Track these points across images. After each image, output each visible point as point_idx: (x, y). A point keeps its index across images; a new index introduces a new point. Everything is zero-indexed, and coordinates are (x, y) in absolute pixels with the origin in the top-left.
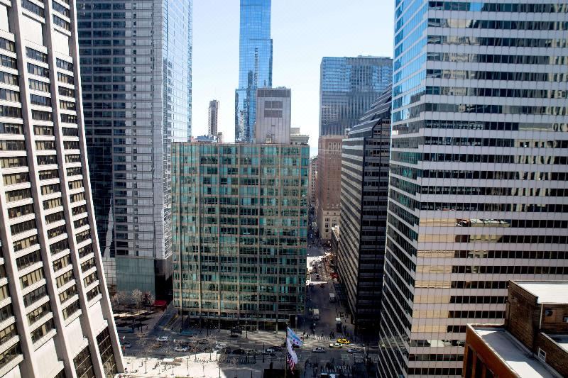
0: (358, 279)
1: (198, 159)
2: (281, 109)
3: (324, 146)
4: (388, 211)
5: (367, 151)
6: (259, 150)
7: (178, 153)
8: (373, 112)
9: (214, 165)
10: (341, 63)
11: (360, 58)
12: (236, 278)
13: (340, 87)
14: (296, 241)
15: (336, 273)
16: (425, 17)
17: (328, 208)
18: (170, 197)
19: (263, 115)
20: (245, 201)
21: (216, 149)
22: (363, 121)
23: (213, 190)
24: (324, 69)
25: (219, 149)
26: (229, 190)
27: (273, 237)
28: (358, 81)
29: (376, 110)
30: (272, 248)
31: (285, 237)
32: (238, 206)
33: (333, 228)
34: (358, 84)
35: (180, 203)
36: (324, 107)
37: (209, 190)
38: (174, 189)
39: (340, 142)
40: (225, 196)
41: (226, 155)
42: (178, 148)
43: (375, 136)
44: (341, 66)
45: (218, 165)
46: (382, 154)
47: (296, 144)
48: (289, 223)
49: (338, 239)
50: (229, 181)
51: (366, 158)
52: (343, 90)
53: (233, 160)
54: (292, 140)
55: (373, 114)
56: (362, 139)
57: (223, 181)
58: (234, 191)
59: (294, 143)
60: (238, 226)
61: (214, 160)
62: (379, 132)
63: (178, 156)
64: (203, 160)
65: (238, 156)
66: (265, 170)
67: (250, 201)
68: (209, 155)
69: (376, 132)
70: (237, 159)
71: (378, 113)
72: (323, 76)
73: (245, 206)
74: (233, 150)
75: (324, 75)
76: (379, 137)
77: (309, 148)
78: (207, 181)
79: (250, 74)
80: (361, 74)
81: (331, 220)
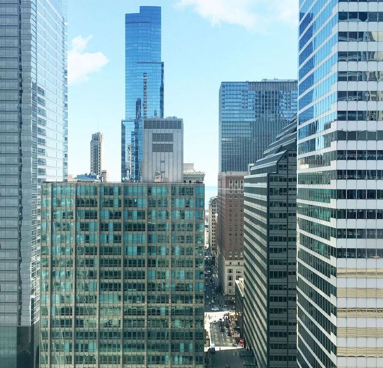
0: (268, 344)
1: (73, 202)
2: (171, 143)
3: (224, 184)
4: (298, 259)
5: (271, 189)
6: (145, 190)
7: (50, 195)
8: (278, 143)
9: (93, 209)
10: (242, 88)
11: (265, 83)
12: (119, 346)
13: (241, 116)
14: (191, 298)
15: (241, 337)
16: (335, 31)
17: (230, 256)
18: (39, 248)
19: (151, 149)
20: (130, 250)
21: (96, 189)
22: (266, 155)
23: (91, 238)
24: (224, 95)
25: (98, 189)
26: (111, 238)
27: (163, 293)
28: (263, 108)
29: (282, 142)
30: (163, 307)
31: (178, 293)
32: (121, 257)
33: (237, 282)
34: (263, 112)
35: (52, 255)
36: (224, 139)
37: (87, 238)
38: (44, 238)
39: (241, 179)
40: (106, 245)
41: (107, 197)
42: (50, 189)
43: (280, 172)
44: (243, 91)
45: (98, 208)
46: (290, 192)
47: (190, 182)
48: (182, 275)
49: (243, 294)
50: (111, 227)
51: (271, 197)
52: (246, 120)
53: (116, 202)
54: (185, 178)
55: (278, 146)
56: (265, 175)
57: (104, 227)
58: (117, 239)
59: (188, 181)
60: (121, 281)
61: (92, 203)
62: (285, 166)
63: (50, 199)
64: (79, 203)
65: (122, 197)
66: (154, 213)
67: (135, 250)
68: (88, 197)
69: (281, 166)
70: (120, 201)
71: (284, 144)
72: (222, 104)
73: (130, 257)
74: (116, 190)
75: (224, 103)
76: (285, 172)
77: (204, 186)
78: (84, 227)
79: (138, 103)
80: (266, 101)
81: (234, 271)
